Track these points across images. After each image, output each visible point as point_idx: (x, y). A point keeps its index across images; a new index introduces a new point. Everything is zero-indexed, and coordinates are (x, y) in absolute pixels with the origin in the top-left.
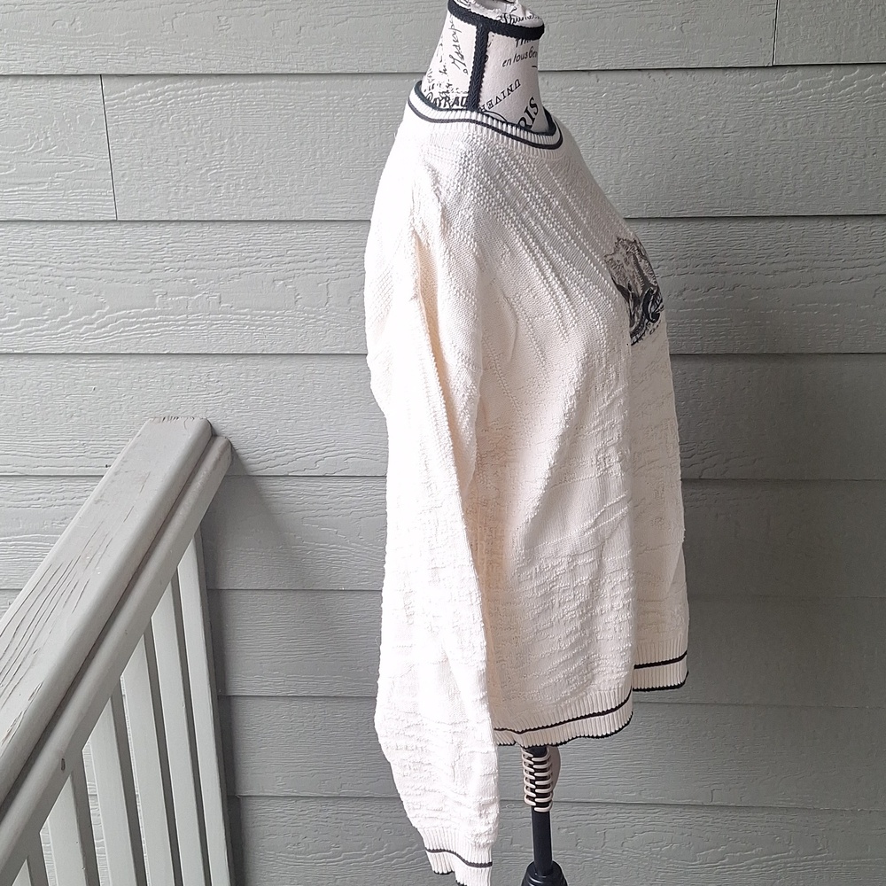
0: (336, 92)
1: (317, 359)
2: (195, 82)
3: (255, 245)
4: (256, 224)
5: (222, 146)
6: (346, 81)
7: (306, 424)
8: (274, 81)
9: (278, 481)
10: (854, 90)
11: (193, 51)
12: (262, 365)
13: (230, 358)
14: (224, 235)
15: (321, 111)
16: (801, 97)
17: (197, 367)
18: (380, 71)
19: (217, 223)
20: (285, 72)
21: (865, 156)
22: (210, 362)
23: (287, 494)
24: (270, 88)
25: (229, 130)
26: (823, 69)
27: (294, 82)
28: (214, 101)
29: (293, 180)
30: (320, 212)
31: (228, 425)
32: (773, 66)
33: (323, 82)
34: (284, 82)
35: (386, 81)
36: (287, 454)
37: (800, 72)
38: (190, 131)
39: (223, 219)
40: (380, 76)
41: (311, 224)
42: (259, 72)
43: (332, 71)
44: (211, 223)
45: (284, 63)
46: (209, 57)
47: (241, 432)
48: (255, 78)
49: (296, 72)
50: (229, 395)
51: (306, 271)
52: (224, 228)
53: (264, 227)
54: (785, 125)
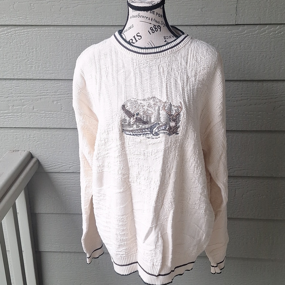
0: (75, 32)
1: (69, 131)
2: (22, 28)
3: (46, 88)
4: (46, 80)
5: (33, 52)
6: (78, 28)
7: (66, 153)
8: (51, 28)
9: (56, 174)
10: (266, 34)
11: (21, 16)
12: (49, 132)
13: (38, 129)
14: (34, 84)
15: (69, 39)
16: (246, 36)
17: (26, 132)
18: (90, 25)
19: (32, 80)
20: (55, 24)
21: (270, 58)
22: (30, 130)
23: (60, 179)
24: (50, 30)
25: (35, 46)
26: (255, 26)
27: (59, 28)
28: (30, 35)
29: (59, 65)
30: (70, 76)
31: (38, 154)
32: (236, 25)
33: (70, 28)
34: (55, 28)
35: (93, 28)
36: (59, 164)
37: (246, 27)
38: (21, 46)
39: (34, 78)
40: (91, 27)
41: (66, 81)
42: (46, 24)
43: (73, 25)
44: (30, 80)
45: (55, 21)
46: (27, 19)
47: (42, 156)
48: (45, 27)
49: (59, 24)
50: (37, 143)
51: (65, 98)
52: (34, 82)
53: (49, 82)
54: (240, 46)
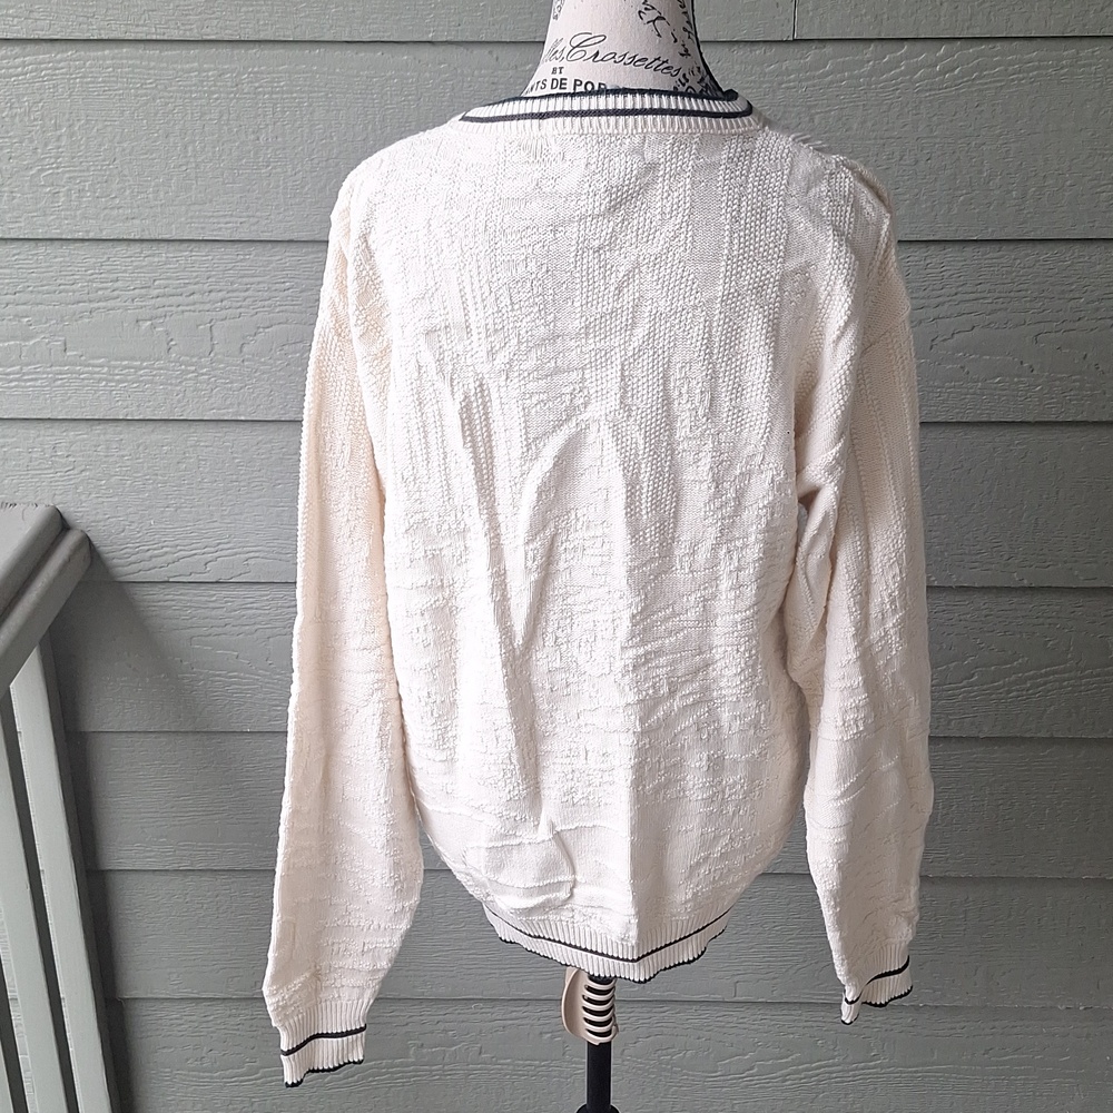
0: (212, 66)
1: (201, 428)
2: (17, 50)
3: (109, 272)
4: (110, 244)
5: (59, 139)
6: (225, 51)
7: (190, 512)
8: (125, 50)
9: (156, 589)
10: (902, 74)
11: (12, 7)
12: (127, 434)
13: (83, 425)
14: (67, 259)
15: (191, 92)
16: (831, 82)
17: (39, 436)
18: (269, 38)
19: (56, 242)
20: (139, 37)
21: (917, 162)
22: (56, 430)
23: (171, 608)
24: (121, 58)
25: (67, 116)
26: (861, 46)
27: (153, 52)
28: (45, 75)
29: (157, 185)
30: (197, 228)
31: (88, 514)
32: (794, 40)
33: (194, 52)
34: (140, 51)
35: (279, 51)
36: (166, 553)
37: (829, 49)
38: (13, 117)
39: (64, 237)
40: (270, 45)
41: (186, 245)
42: (104, 37)
43: (205, 38)
44: (48, 243)
45: (137, 26)
46: (36, 15)
47: (102, 524)
48: (101, 45)
49: (154, 37)
50: (84, 474)
51: (181, 308)
52: (65, 249)
53: (121, 249)
54: (812, 120)
